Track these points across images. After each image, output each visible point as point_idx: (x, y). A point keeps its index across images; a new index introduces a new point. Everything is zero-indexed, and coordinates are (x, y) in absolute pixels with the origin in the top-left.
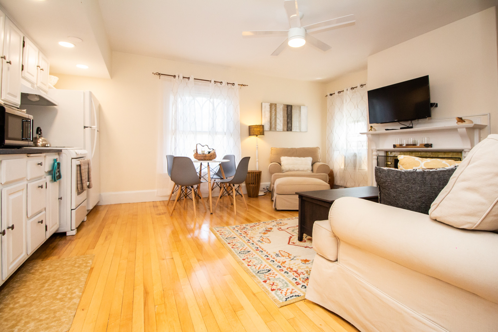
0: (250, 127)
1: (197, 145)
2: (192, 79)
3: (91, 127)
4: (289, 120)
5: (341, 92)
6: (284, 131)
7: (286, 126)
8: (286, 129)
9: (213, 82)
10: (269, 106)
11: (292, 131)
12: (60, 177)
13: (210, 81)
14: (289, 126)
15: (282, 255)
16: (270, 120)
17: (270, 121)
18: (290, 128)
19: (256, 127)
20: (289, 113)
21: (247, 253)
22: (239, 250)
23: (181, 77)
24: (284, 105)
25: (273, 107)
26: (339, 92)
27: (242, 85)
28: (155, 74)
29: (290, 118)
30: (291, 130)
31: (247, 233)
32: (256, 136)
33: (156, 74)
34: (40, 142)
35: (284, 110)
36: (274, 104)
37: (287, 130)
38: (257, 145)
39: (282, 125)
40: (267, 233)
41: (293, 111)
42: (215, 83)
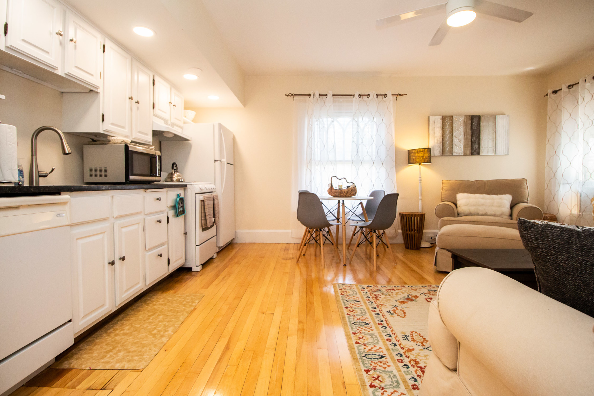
0: (409, 152)
1: (332, 177)
2: (330, 96)
3: (220, 161)
4: (474, 139)
5: (574, 86)
6: (465, 154)
7: (470, 148)
8: (468, 152)
9: (357, 96)
10: (441, 121)
11: (481, 154)
12: (183, 212)
13: (354, 95)
14: (474, 148)
15: (413, 338)
16: (441, 139)
17: (441, 141)
18: (477, 150)
19: (417, 152)
20: (474, 128)
21: (364, 325)
22: (356, 319)
23: (317, 95)
24: (466, 116)
25: (448, 120)
26: (569, 86)
27: (398, 95)
28: (287, 95)
29: (476, 135)
30: (478, 154)
31: (378, 298)
32: (418, 164)
33: (289, 96)
34: (175, 177)
35: (465, 124)
36: (449, 116)
37: (472, 154)
38: (421, 177)
39: (462, 146)
40: (406, 302)
41: (481, 124)
42: (360, 98)
